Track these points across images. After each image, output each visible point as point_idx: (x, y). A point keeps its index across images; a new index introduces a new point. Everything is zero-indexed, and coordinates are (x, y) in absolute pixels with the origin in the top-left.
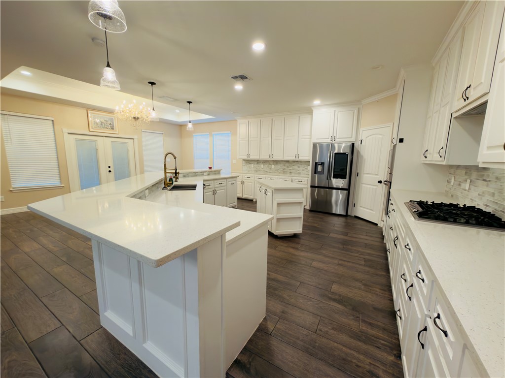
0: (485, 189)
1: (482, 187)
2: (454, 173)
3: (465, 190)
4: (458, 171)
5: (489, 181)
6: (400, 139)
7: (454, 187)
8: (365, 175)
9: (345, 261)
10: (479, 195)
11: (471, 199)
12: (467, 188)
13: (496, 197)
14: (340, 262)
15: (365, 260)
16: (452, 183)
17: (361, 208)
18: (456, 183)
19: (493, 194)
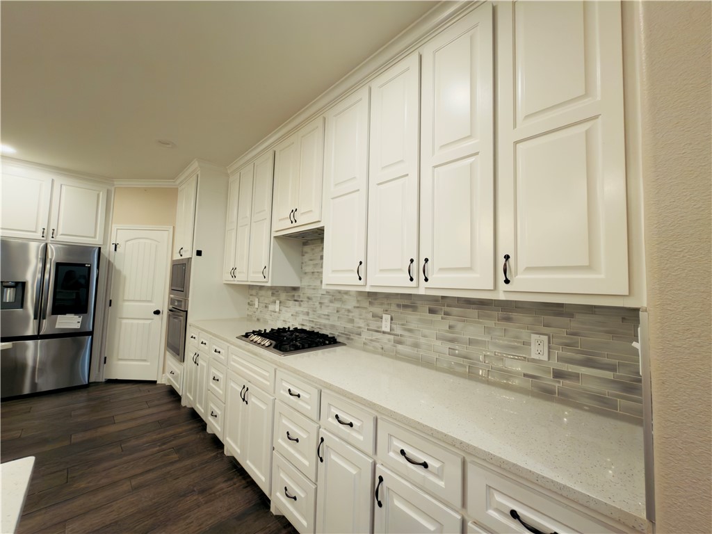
0: (298, 309)
1: (293, 307)
2: (257, 294)
3: (275, 312)
4: (262, 293)
5: (302, 301)
6: (198, 251)
7: (259, 310)
8: (126, 303)
9: (142, 474)
10: (292, 315)
11: (284, 321)
12: (277, 310)
13: (311, 316)
14: (134, 482)
15: (178, 449)
16: (256, 306)
17: (120, 362)
18: (261, 305)
19: (308, 314)
